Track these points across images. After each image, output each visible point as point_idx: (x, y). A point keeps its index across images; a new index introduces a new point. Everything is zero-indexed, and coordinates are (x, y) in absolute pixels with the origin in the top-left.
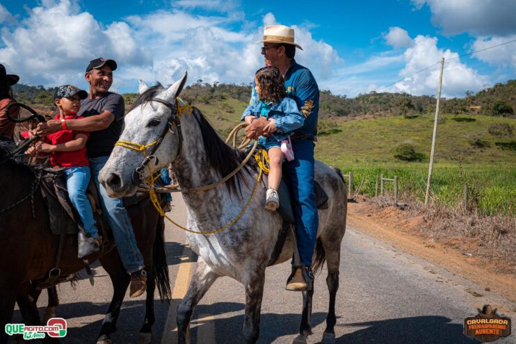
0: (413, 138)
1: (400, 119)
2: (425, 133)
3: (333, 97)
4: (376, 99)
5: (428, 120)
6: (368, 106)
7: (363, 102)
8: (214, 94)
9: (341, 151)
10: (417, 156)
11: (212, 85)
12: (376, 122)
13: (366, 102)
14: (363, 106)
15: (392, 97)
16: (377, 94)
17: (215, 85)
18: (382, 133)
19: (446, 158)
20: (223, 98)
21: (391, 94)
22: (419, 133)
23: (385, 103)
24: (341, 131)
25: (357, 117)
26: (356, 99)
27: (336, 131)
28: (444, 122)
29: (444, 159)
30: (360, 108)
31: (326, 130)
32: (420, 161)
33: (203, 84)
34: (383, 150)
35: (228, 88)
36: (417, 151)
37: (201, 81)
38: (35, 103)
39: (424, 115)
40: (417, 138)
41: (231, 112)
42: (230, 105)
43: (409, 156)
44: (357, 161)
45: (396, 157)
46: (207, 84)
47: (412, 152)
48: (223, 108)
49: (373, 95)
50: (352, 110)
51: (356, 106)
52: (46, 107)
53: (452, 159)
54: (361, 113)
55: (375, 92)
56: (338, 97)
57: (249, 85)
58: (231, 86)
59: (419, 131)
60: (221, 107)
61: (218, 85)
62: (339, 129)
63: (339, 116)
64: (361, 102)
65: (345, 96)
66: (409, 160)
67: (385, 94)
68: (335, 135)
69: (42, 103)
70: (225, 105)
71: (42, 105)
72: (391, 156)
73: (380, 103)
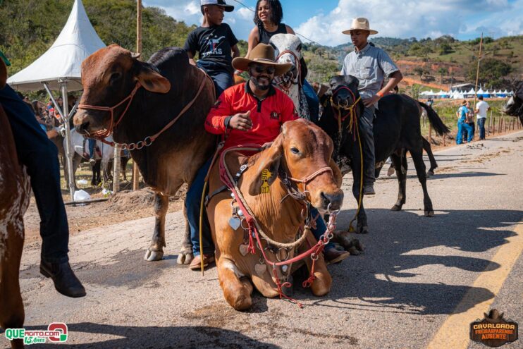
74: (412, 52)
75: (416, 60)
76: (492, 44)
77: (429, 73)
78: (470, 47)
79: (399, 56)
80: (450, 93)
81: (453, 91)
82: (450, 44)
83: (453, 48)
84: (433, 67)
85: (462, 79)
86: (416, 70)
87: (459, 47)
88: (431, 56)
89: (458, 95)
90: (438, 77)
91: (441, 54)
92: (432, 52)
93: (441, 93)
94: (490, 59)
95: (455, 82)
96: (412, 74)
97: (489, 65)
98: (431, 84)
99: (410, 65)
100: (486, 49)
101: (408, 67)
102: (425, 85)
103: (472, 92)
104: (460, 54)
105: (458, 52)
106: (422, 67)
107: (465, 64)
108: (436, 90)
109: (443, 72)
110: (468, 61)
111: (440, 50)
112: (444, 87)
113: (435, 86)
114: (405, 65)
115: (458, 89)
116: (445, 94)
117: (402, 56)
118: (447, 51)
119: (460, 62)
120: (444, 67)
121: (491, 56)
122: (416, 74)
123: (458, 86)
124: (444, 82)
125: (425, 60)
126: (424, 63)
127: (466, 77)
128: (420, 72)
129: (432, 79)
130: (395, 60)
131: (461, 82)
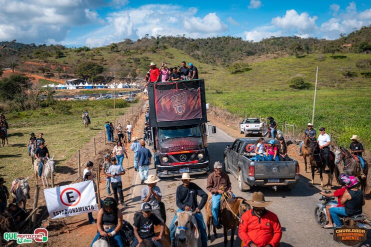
0: (302, 72)
1: (293, 59)
2: (311, 68)
3: (244, 42)
4: (275, 42)
5: (312, 59)
6: (269, 47)
7: (266, 44)
8: (159, 46)
9: (252, 84)
10: (306, 85)
11: (156, 37)
12: (276, 62)
13: (267, 45)
14: (265, 47)
15: (287, 40)
16: (276, 38)
17: (158, 38)
18: (280, 70)
19: (326, 86)
20: (165, 48)
21: (286, 38)
22: (307, 69)
23: (281, 45)
24: (251, 69)
25: (261, 56)
26: (261, 42)
27: (248, 70)
28: (324, 60)
29: (325, 87)
30: (264, 49)
31: (241, 69)
32: (308, 89)
33: (149, 38)
34: (282, 82)
35: (167, 39)
36: (305, 82)
37: (148, 35)
38: (33, 58)
39: (310, 55)
40: (306, 72)
41: (172, 58)
42: (171, 52)
43: (300, 86)
44: (264, 91)
45: (291, 86)
46: (152, 37)
47: (303, 83)
48: (166, 55)
49: (273, 39)
50: (258, 51)
51: (260, 48)
52: (41, 60)
53: (330, 86)
54: (265, 53)
55: (274, 37)
56: (248, 41)
57: (182, 36)
58: (169, 38)
59: (306, 67)
60: (164, 54)
61: (160, 38)
62: (250, 67)
63: (248, 56)
64: (264, 45)
65: (252, 41)
66: (300, 88)
67: (282, 38)
68: (248, 72)
69: (37, 58)
70: (167, 53)
71: (38, 59)
72: (288, 86)
73: (278, 45)
74: (36, 56)
75: (39, 62)
76: (89, 52)
77: (49, 71)
78: (76, 53)
79: (25, 59)
80: (66, 86)
81: (68, 85)
82: (62, 51)
83: (64, 53)
84: (52, 67)
85: (73, 75)
86: (40, 69)
87: (68, 53)
88: (50, 59)
89: (72, 87)
90: (56, 74)
91: (56, 58)
92: (50, 56)
93: (60, 86)
94: (90, 62)
95: (68, 77)
96: (38, 72)
97: (90, 66)
98: (51, 79)
99: (35, 65)
100: (86, 55)
101: (33, 67)
102: (48, 79)
103: (81, 85)
104: (70, 58)
105: (68, 57)
106: (44, 67)
107: (74, 65)
108: (56, 83)
109: (60, 71)
110: (75, 63)
111: (56, 55)
112: (61, 81)
113: (55, 80)
114: (31, 65)
115: (71, 83)
116: (63, 86)
117: (29, 58)
118: (61, 55)
119: (70, 63)
120: (59, 67)
121: (90, 60)
122: (40, 71)
123: (71, 80)
124: (60, 78)
125: (46, 62)
126: (45, 64)
127: (75, 74)
128: (43, 70)
129: (52, 75)
130: (23, 61)
131: (72, 77)
